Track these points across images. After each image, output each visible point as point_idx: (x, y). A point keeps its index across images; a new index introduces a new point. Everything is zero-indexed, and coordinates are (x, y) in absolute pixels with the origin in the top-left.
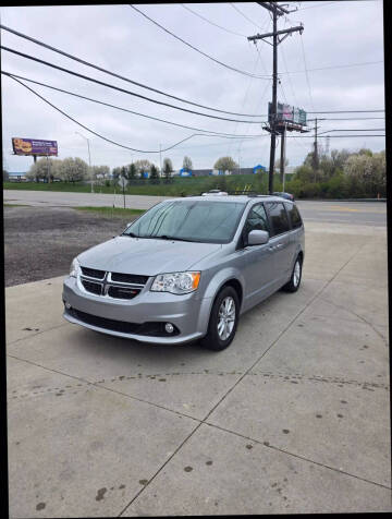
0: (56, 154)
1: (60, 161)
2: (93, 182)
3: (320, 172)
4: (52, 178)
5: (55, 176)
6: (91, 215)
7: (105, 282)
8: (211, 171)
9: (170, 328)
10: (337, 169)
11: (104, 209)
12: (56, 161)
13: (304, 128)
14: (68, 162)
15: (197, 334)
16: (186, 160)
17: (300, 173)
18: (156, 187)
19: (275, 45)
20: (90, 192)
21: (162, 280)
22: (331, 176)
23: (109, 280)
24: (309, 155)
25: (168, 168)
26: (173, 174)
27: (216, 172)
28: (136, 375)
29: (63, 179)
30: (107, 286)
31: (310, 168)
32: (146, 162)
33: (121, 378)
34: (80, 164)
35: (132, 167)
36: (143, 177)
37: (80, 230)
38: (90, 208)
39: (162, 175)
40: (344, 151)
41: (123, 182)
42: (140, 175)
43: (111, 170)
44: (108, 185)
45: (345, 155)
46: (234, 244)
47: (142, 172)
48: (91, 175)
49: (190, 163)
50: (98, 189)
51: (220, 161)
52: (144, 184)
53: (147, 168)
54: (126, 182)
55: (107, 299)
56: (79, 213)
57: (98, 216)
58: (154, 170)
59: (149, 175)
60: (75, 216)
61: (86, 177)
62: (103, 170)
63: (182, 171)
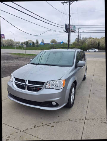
0: (4, 38)
1: (5, 40)
2: (15, 46)
3: (80, 43)
4: (3, 45)
5: (4, 44)
6: (16, 56)
7: (26, 85)
8: (49, 43)
9: (54, 103)
10: (84, 43)
11: (19, 54)
12: (4, 40)
13: (75, 31)
14: (8, 40)
15: (65, 104)
16: (42, 40)
17: (74, 44)
18: (34, 48)
19: (69, 5)
20: (15, 49)
21: (49, 83)
22: (82, 44)
23: (27, 83)
24: (76, 39)
25: (37, 42)
26: (39, 44)
27: (51, 43)
28: (41, 125)
29: (7, 45)
30: (27, 86)
31: (77, 42)
32: (31, 40)
33: (35, 126)
34: (11, 41)
35: (27, 42)
36: (30, 45)
37: (12, 61)
38: (15, 54)
39: (36, 44)
40: (86, 38)
41: (25, 46)
42: (29, 44)
43: (21, 43)
44: (20, 47)
45: (86, 39)
46: (74, 66)
47: (30, 43)
48: (15, 44)
49: (44, 41)
50: (17, 48)
51: (52, 40)
52: (30, 47)
53: (31, 42)
54: (26, 46)
55: (26, 91)
56: (12, 55)
57: (18, 56)
58: (33, 43)
59: (32, 44)
60: (10, 56)
61: (13, 45)
62: (18, 43)
63: (41, 43)
